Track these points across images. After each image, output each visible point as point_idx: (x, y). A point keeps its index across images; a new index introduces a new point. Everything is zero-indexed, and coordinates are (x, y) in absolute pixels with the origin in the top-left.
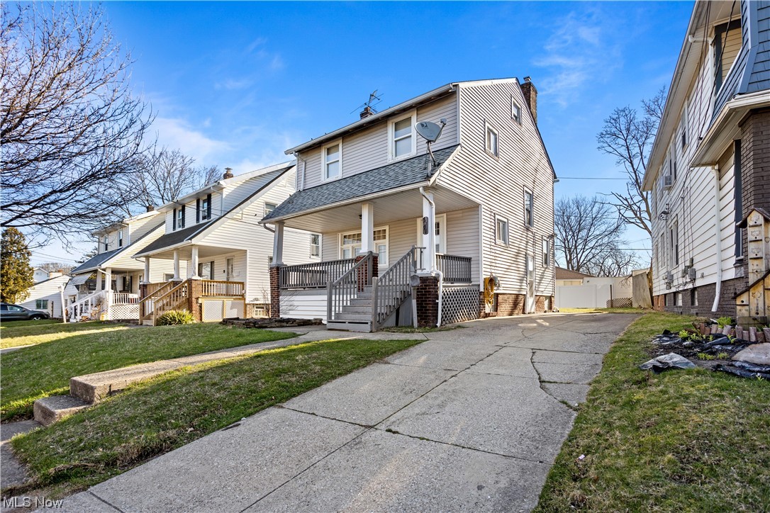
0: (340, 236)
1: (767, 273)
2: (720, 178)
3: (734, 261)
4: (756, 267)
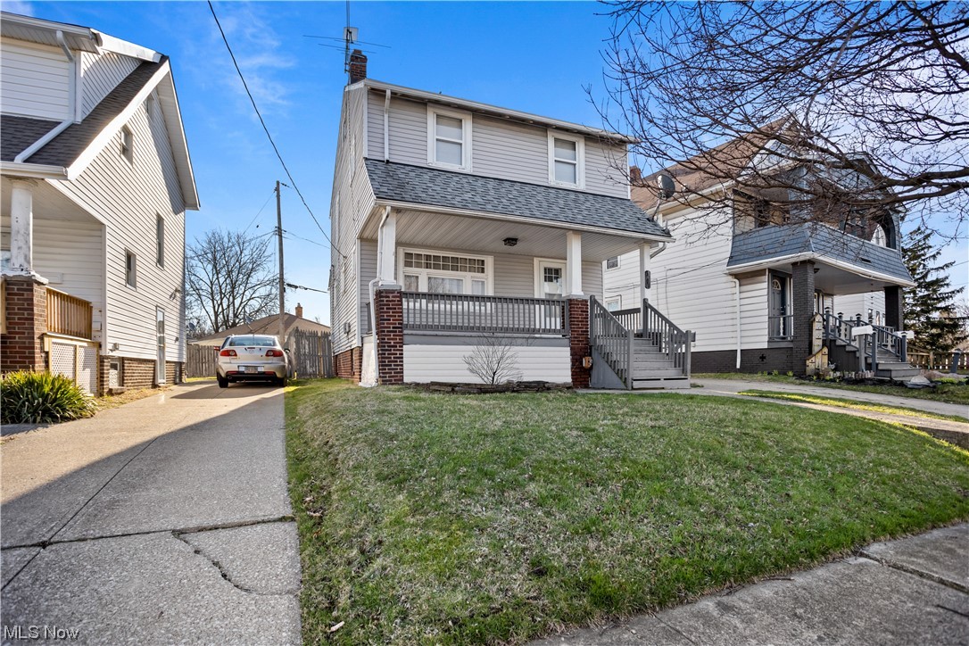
1: (823, 346)
2: (740, 285)
3: (766, 339)
4: (817, 343)
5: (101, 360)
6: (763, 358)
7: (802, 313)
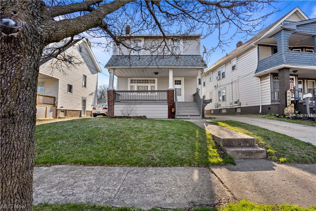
0: (129, 80)
1: (292, 103)
2: (261, 81)
3: (270, 101)
4: (289, 102)
5: (57, 110)
6: (269, 108)
7: (283, 90)
